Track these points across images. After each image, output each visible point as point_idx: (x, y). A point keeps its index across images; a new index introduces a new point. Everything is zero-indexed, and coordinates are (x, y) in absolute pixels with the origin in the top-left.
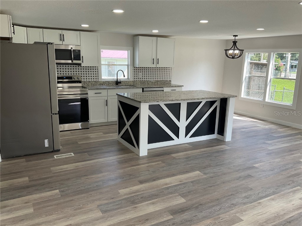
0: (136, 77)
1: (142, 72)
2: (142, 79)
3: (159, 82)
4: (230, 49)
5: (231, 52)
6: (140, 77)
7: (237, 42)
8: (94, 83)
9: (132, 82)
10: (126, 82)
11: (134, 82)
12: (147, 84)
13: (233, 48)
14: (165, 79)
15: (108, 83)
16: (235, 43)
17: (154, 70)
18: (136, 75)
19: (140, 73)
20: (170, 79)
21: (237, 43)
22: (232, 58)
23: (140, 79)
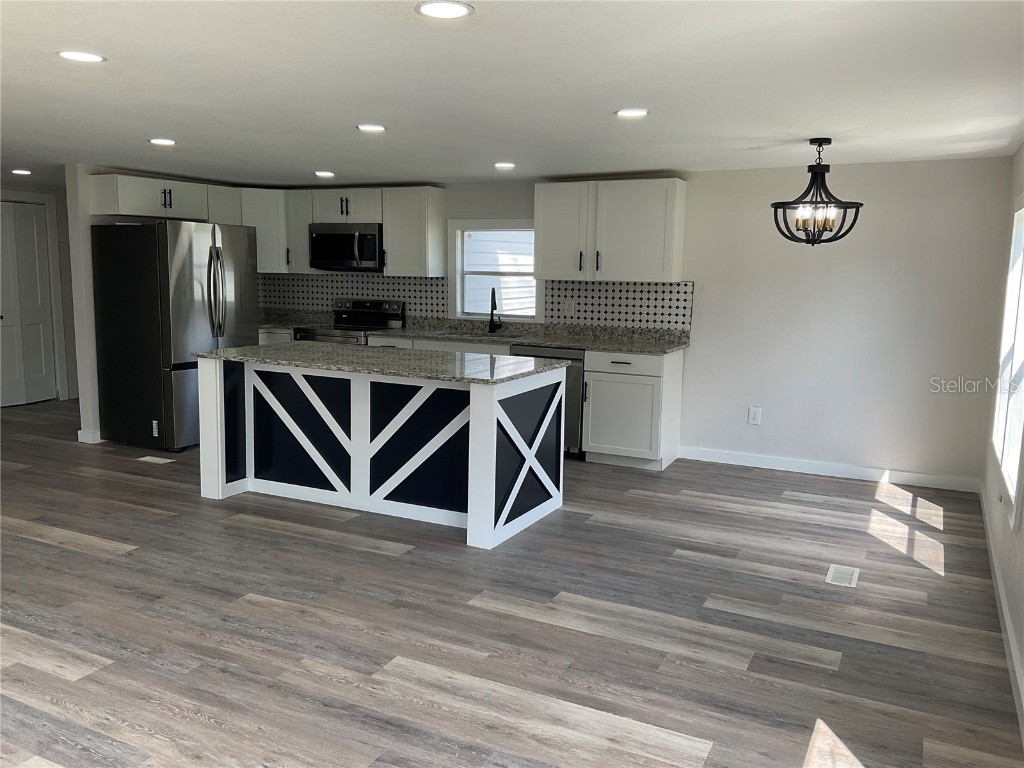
0: (555, 313)
1: (576, 298)
2: (575, 319)
3: (636, 336)
4: (800, 201)
5: (804, 213)
6: (568, 315)
7: (827, 168)
8: (436, 321)
9: (540, 327)
10: (523, 325)
11: (547, 327)
12: (591, 337)
13: (808, 199)
14: (666, 326)
15: (471, 327)
16: (818, 173)
17: (620, 291)
18: (556, 306)
19: (569, 301)
20: (687, 327)
21: (827, 175)
22: (808, 241)
23: (568, 319)
